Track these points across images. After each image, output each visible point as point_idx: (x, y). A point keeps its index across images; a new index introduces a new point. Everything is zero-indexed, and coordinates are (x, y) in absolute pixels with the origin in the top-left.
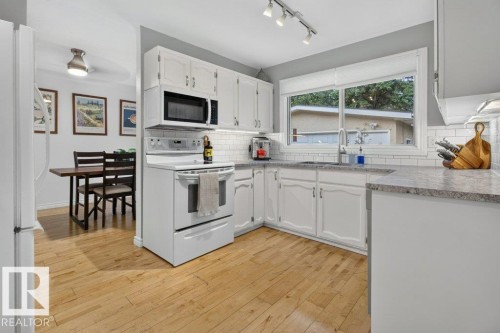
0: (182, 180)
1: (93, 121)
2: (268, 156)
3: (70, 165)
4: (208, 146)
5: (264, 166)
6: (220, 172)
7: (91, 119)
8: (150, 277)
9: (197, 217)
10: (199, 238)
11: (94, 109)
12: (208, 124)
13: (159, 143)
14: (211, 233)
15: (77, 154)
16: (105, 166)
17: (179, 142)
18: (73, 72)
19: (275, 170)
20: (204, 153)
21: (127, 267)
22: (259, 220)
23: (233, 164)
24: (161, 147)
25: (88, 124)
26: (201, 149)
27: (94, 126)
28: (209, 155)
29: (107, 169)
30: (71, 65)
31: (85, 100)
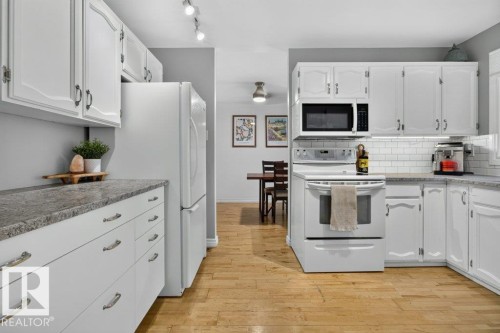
0: (313, 189)
1: (279, 136)
2: (461, 169)
3: (259, 171)
4: (362, 155)
5: (446, 183)
6: (362, 186)
7: (278, 134)
8: (281, 273)
9: (329, 229)
10: (333, 253)
11: (279, 126)
12: (354, 132)
13: (305, 154)
14: (349, 252)
15: (264, 163)
16: (275, 173)
17: (326, 152)
18: (258, 100)
19: (462, 189)
20: (358, 163)
21: (270, 258)
22: (435, 255)
23: (383, 177)
24: (307, 157)
25: (276, 138)
26: (354, 159)
27: (280, 140)
28: (363, 166)
29: (277, 175)
30: (255, 95)
31: (274, 119)
